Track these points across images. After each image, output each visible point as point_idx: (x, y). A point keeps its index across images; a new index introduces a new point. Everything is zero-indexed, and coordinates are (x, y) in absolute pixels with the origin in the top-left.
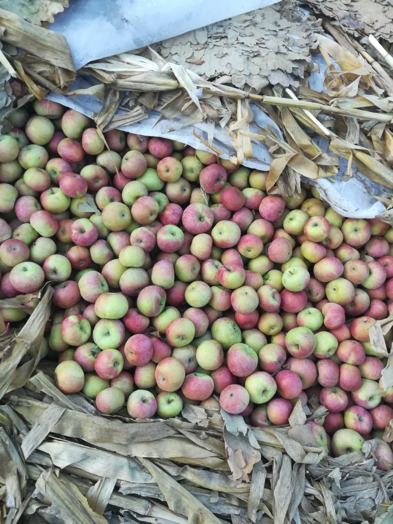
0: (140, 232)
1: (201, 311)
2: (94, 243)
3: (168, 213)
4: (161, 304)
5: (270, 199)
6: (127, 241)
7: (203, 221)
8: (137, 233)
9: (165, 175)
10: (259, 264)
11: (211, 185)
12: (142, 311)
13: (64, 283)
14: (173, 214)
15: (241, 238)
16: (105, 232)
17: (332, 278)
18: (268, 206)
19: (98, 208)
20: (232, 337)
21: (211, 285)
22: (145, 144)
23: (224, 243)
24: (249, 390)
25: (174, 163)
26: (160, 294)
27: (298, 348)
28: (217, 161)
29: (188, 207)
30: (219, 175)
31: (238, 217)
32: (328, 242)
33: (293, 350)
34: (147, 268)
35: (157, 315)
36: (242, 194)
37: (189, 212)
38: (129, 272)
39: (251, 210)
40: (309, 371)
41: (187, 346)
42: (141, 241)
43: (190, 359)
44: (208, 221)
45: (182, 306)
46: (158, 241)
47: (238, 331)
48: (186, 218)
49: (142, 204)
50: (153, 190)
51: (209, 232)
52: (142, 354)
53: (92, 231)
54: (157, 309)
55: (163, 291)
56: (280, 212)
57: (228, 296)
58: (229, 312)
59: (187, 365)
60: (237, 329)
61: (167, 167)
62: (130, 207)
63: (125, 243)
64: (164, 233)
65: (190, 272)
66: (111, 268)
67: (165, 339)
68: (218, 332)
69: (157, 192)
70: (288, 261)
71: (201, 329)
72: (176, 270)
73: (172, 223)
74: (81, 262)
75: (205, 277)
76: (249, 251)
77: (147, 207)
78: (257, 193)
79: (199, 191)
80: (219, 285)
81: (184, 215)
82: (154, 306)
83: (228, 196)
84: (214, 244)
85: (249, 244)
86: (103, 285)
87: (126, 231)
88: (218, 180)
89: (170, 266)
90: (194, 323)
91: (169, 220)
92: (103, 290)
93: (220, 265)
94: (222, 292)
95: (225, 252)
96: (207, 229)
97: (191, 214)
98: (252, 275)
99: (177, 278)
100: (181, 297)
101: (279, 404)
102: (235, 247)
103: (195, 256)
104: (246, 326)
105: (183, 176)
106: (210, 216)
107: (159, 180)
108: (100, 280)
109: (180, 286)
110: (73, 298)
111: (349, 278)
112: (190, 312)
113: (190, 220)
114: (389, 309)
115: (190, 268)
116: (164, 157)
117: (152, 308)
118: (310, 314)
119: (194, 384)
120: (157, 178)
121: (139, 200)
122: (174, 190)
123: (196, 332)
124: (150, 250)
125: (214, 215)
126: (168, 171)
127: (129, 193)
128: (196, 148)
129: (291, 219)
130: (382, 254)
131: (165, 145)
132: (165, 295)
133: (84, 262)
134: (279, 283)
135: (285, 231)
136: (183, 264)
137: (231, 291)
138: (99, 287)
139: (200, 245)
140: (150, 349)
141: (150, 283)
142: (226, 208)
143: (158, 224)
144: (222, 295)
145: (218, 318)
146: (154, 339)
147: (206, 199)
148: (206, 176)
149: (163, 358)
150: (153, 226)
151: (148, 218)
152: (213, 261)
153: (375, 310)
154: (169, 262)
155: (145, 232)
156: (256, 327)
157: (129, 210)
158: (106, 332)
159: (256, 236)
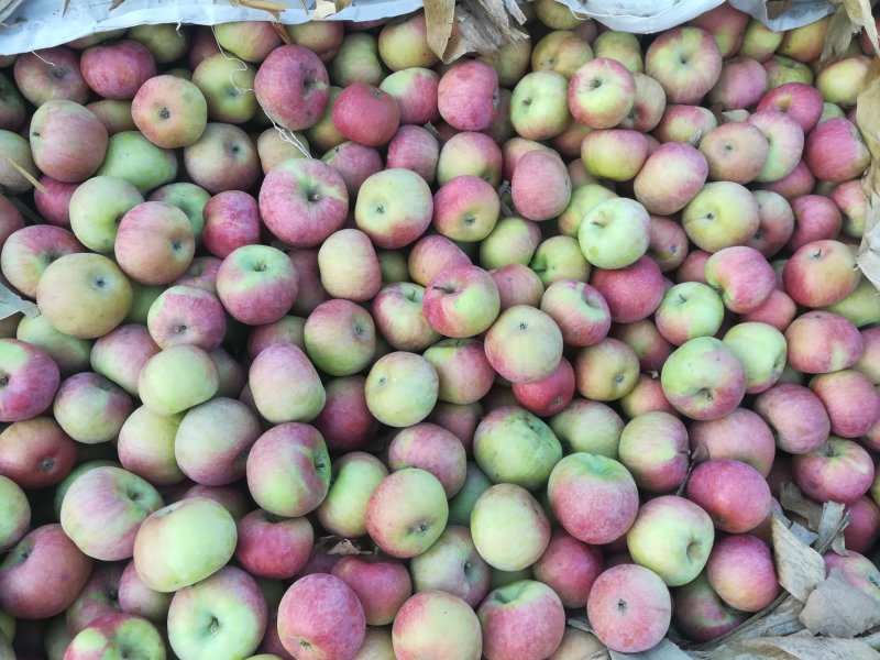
0: (165, 305)
1: (431, 428)
2: (55, 395)
3: (219, 221)
4: (319, 466)
5: (455, 74)
6: (147, 347)
7: (320, 199)
8: (160, 311)
9: (163, 129)
10: (508, 243)
11: (296, 101)
12: (277, 512)
13: (22, 544)
14: (233, 217)
15: (435, 201)
16: (78, 351)
17: (692, 193)
18: (459, 94)
19: (25, 297)
20: (539, 454)
21: (420, 351)
22: (71, 76)
23: (401, 229)
24: (655, 565)
25: (172, 86)
26: (304, 443)
27: (709, 396)
28: (281, 36)
29: (264, 184)
30: (303, 68)
31: (399, 154)
32: (636, 116)
33: (699, 406)
34: (236, 390)
35: (321, 500)
36: (383, 92)
37: (272, 195)
38: (189, 425)
39: (422, 125)
40: (758, 436)
41: (442, 539)
42: (183, 328)
43: (466, 567)
44: (334, 193)
45: (376, 439)
46: (227, 304)
47: (540, 428)
48: (272, 213)
49: (135, 228)
50: (153, 185)
51: (349, 221)
52: (336, 634)
53: (31, 365)
54: (314, 483)
55: (305, 429)
56: (494, 98)
57: (477, 357)
58: (498, 394)
59: (466, 588)
60: (538, 423)
61: (156, 105)
62: (110, 254)
63: (141, 354)
64: (233, 277)
65: (352, 343)
66: (138, 438)
67: (377, 549)
68: (496, 458)
69: (169, 187)
70: (569, 205)
71: (454, 476)
72: (314, 356)
73: (244, 242)
74: (45, 463)
75: (396, 338)
76: (471, 221)
77: (153, 230)
78: (418, 75)
79: (274, 133)
80: (441, 340)
81: (264, 208)
82: (303, 484)
83: (350, 110)
84: (379, 247)
85: (464, 205)
86: (134, 496)
87: (131, 320)
88: (307, 84)
89: (292, 354)
90: (428, 470)
91: (231, 238)
92: (140, 509)
93: (420, 292)
94: (460, 354)
95: (414, 252)
96: (342, 215)
97: (281, 194)
98: (509, 275)
99: (327, 377)
100: (361, 418)
101: (739, 557)
102: (432, 229)
103: (344, 299)
104: (553, 407)
105: (214, 117)
106: (332, 179)
107: (157, 153)
108: (119, 489)
109: (345, 393)
110: (64, 577)
111: (727, 174)
112: (404, 446)
113: (284, 213)
114: (841, 204)
115: (348, 332)
116: (139, 85)
117: (300, 491)
118: (685, 301)
119: (514, 628)
120: (148, 147)
121: (124, 222)
122: (207, 160)
123: (446, 487)
124: (219, 340)
125: (342, 174)
126: (165, 114)
127: (86, 217)
128: (210, 24)
129: (527, 103)
130: (758, 93)
131: (127, 53)
132: (318, 435)
133: (55, 459)
134: (579, 262)
135: (527, 139)
136: (324, 331)
137: (478, 341)
138: (125, 509)
139: (343, 262)
140: (353, 608)
141: (263, 425)
142: (360, 144)
143: (208, 262)
144: (463, 361)
145: (477, 422)
146: (348, 568)
147: (300, 145)
148: (273, 88)
149: (399, 605)
150: (199, 274)
151: (170, 258)
152: (395, 289)
153: (812, 220)
154: (285, 345)
155: (182, 298)
156: (578, 396)
157: (110, 262)
158: (206, 621)
159: (468, 178)
